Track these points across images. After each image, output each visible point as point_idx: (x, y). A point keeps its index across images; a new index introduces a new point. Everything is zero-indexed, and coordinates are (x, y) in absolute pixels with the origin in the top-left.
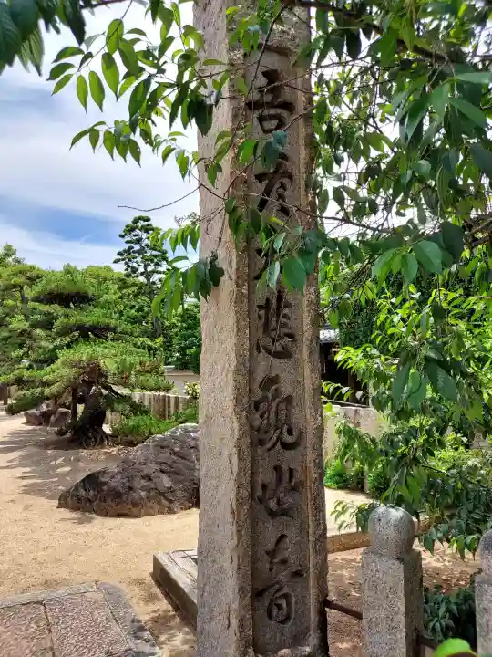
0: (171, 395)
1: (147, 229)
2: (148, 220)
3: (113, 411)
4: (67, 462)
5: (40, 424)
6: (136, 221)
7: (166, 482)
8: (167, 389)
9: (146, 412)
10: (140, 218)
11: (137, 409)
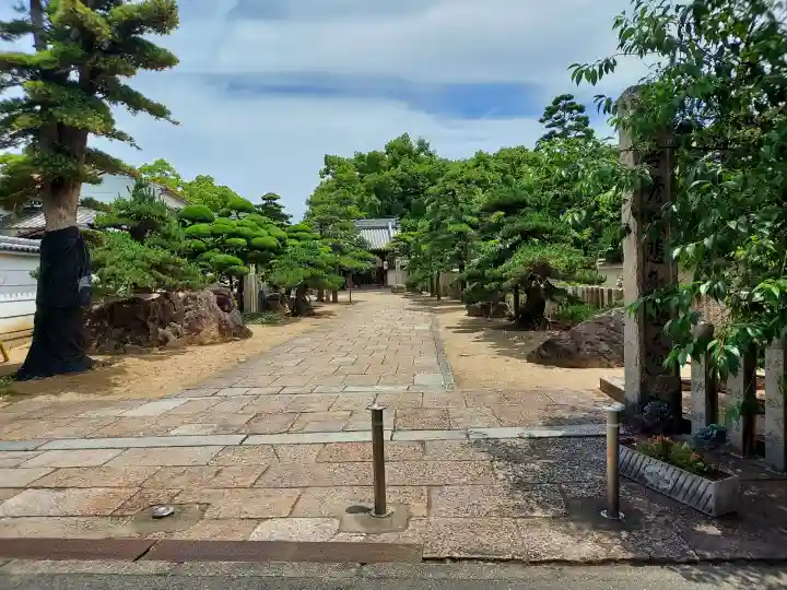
0: (604, 287)
1: (569, 108)
2: (570, 97)
3: (553, 300)
4: (521, 339)
5: (481, 316)
6: (557, 101)
7: (605, 347)
8: (601, 282)
9: (583, 303)
10: (562, 98)
11: (573, 300)
